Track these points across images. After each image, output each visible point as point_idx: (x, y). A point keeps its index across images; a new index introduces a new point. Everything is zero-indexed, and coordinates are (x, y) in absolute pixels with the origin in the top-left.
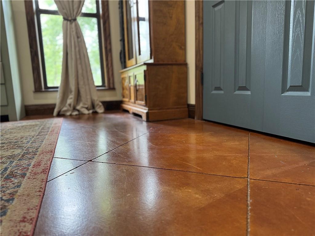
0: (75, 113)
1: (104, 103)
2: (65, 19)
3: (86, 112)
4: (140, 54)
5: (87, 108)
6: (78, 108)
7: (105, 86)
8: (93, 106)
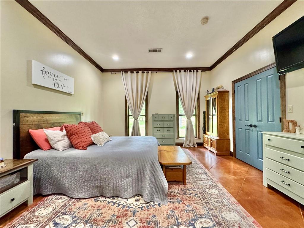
0: (189, 147)
1: (197, 143)
2: (187, 119)
3: (192, 147)
4: (213, 133)
5: (192, 145)
6: (190, 145)
7: (197, 137)
8: (194, 145)
